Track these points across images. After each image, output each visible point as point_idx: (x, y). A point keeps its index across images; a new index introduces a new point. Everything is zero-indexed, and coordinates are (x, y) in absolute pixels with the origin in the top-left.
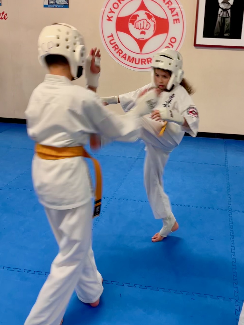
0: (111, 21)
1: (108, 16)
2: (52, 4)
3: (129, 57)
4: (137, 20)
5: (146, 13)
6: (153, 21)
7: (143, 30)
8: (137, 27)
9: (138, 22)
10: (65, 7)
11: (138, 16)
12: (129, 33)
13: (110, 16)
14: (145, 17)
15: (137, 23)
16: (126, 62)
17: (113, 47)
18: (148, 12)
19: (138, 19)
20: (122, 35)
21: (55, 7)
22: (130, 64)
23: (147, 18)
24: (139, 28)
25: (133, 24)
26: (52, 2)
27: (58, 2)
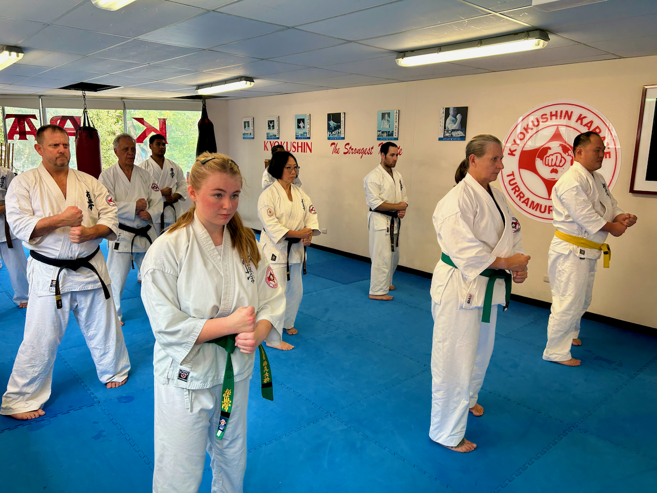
0: (514, 155)
1: (510, 150)
2: (447, 137)
3: (533, 202)
4: (548, 155)
5: (561, 145)
6: (570, 156)
7: (555, 167)
8: (547, 164)
9: (549, 157)
10: (461, 140)
11: (549, 148)
12: (535, 171)
13: (512, 150)
14: (560, 150)
15: (547, 158)
16: (527, 209)
17: (512, 189)
18: (564, 144)
19: (550, 152)
20: (526, 174)
21: (450, 140)
22: (533, 212)
23: (561, 152)
24: (550, 165)
25: (542, 159)
26: (447, 135)
27: (454, 134)
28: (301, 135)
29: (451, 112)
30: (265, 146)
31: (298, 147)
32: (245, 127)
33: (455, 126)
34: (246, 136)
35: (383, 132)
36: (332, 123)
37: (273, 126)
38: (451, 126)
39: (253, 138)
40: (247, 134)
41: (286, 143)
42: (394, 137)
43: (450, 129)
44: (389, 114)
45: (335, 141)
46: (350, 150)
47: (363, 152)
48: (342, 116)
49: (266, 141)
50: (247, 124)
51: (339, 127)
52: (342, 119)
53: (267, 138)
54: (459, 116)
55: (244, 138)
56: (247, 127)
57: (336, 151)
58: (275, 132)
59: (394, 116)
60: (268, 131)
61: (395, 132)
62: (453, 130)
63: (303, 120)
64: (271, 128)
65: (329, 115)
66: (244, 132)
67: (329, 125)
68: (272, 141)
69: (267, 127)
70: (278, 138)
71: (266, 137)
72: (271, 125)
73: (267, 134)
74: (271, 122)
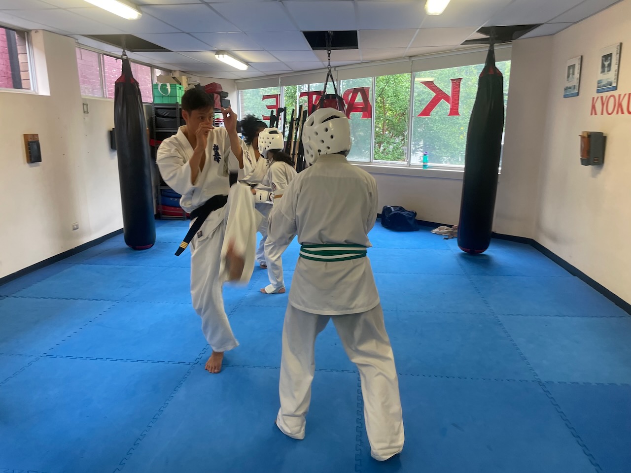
30: (594, 107)
32: (568, 77)
34: (568, 92)
37: (610, 65)
39: (578, 94)
40: (570, 88)
41: (627, 97)
49: (596, 95)
50: (571, 71)
53: (598, 92)
55: (565, 96)
56: (571, 75)
58: (610, 76)
60: (601, 77)
64: (606, 69)
66: (567, 84)
68: (604, 95)
69: (600, 69)
70: (615, 88)
71: (596, 89)
72: (606, 64)
73: (599, 82)
74: (608, 57)
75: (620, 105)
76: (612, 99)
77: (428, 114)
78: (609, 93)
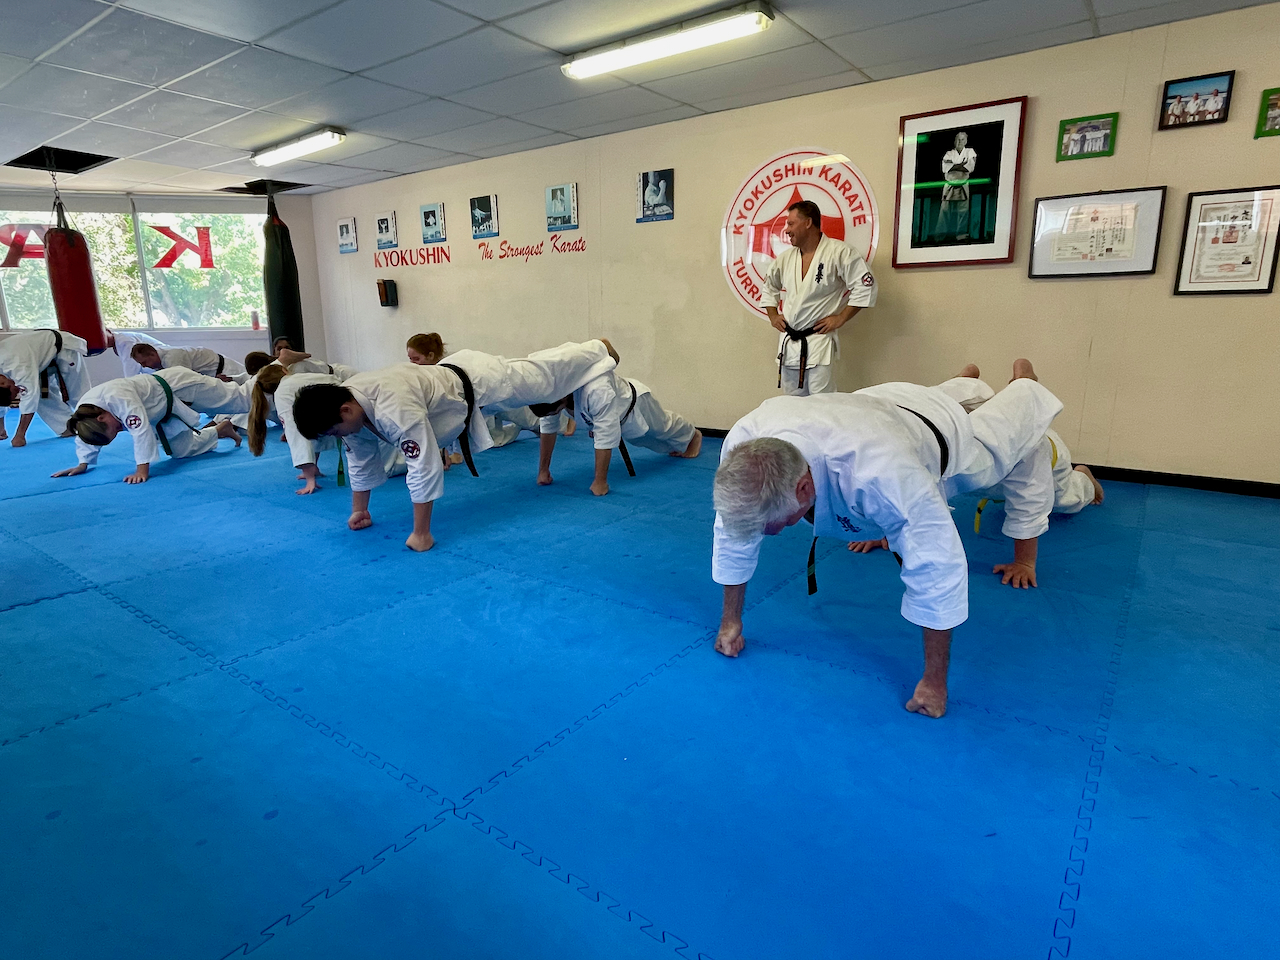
0: (741, 233)
1: (735, 226)
13: (738, 226)
17: (742, 283)
25: (779, 235)
26: (649, 213)
27: (658, 211)
28: (432, 236)
29: (651, 179)
30: (377, 261)
31: (428, 255)
32: (342, 235)
33: (658, 199)
34: (345, 248)
35: (555, 219)
36: (478, 213)
37: (387, 227)
38: (652, 199)
39: (357, 250)
41: (408, 252)
42: (573, 223)
43: (652, 204)
44: (562, 190)
45: (485, 240)
46: (509, 252)
47: (529, 252)
48: (493, 200)
49: (378, 251)
50: (345, 229)
51: (489, 217)
52: (493, 204)
53: (379, 248)
54: (662, 184)
55: (342, 252)
56: (345, 234)
57: (488, 255)
59: (570, 191)
60: (379, 236)
61: (574, 216)
62: (656, 206)
63: (433, 213)
64: (384, 231)
65: (472, 201)
66: (341, 241)
67: (473, 216)
68: (387, 251)
70: (396, 246)
71: (376, 246)
72: (384, 226)
73: (378, 241)
74: (383, 221)
75: (403, 258)
76: (394, 254)
77: (169, 266)
78: (391, 250)
